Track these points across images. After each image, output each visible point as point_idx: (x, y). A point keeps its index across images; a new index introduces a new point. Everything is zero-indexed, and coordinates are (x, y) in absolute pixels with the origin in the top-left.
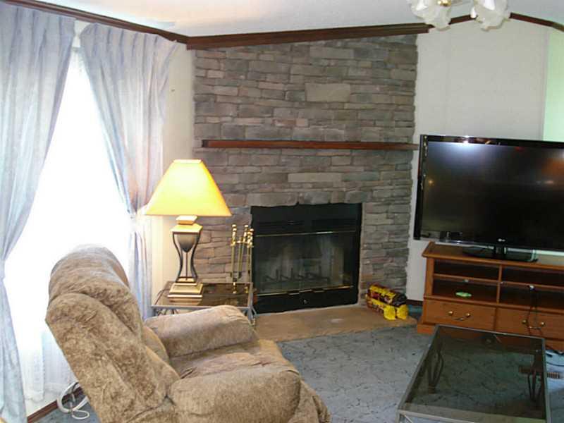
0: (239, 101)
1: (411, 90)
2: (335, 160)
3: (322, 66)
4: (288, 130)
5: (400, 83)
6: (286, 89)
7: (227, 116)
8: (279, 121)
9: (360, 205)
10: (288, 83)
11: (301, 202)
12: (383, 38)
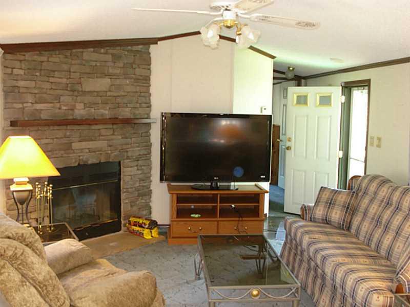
0: (36, 92)
1: (148, 82)
2: (103, 132)
3: (91, 66)
4: (70, 112)
5: (141, 78)
6: (68, 83)
7: (27, 103)
8: (64, 106)
9: (120, 163)
10: (70, 78)
11: (82, 163)
12: (129, 48)
